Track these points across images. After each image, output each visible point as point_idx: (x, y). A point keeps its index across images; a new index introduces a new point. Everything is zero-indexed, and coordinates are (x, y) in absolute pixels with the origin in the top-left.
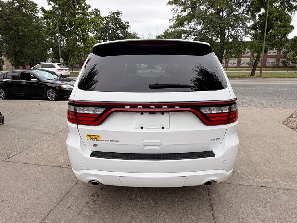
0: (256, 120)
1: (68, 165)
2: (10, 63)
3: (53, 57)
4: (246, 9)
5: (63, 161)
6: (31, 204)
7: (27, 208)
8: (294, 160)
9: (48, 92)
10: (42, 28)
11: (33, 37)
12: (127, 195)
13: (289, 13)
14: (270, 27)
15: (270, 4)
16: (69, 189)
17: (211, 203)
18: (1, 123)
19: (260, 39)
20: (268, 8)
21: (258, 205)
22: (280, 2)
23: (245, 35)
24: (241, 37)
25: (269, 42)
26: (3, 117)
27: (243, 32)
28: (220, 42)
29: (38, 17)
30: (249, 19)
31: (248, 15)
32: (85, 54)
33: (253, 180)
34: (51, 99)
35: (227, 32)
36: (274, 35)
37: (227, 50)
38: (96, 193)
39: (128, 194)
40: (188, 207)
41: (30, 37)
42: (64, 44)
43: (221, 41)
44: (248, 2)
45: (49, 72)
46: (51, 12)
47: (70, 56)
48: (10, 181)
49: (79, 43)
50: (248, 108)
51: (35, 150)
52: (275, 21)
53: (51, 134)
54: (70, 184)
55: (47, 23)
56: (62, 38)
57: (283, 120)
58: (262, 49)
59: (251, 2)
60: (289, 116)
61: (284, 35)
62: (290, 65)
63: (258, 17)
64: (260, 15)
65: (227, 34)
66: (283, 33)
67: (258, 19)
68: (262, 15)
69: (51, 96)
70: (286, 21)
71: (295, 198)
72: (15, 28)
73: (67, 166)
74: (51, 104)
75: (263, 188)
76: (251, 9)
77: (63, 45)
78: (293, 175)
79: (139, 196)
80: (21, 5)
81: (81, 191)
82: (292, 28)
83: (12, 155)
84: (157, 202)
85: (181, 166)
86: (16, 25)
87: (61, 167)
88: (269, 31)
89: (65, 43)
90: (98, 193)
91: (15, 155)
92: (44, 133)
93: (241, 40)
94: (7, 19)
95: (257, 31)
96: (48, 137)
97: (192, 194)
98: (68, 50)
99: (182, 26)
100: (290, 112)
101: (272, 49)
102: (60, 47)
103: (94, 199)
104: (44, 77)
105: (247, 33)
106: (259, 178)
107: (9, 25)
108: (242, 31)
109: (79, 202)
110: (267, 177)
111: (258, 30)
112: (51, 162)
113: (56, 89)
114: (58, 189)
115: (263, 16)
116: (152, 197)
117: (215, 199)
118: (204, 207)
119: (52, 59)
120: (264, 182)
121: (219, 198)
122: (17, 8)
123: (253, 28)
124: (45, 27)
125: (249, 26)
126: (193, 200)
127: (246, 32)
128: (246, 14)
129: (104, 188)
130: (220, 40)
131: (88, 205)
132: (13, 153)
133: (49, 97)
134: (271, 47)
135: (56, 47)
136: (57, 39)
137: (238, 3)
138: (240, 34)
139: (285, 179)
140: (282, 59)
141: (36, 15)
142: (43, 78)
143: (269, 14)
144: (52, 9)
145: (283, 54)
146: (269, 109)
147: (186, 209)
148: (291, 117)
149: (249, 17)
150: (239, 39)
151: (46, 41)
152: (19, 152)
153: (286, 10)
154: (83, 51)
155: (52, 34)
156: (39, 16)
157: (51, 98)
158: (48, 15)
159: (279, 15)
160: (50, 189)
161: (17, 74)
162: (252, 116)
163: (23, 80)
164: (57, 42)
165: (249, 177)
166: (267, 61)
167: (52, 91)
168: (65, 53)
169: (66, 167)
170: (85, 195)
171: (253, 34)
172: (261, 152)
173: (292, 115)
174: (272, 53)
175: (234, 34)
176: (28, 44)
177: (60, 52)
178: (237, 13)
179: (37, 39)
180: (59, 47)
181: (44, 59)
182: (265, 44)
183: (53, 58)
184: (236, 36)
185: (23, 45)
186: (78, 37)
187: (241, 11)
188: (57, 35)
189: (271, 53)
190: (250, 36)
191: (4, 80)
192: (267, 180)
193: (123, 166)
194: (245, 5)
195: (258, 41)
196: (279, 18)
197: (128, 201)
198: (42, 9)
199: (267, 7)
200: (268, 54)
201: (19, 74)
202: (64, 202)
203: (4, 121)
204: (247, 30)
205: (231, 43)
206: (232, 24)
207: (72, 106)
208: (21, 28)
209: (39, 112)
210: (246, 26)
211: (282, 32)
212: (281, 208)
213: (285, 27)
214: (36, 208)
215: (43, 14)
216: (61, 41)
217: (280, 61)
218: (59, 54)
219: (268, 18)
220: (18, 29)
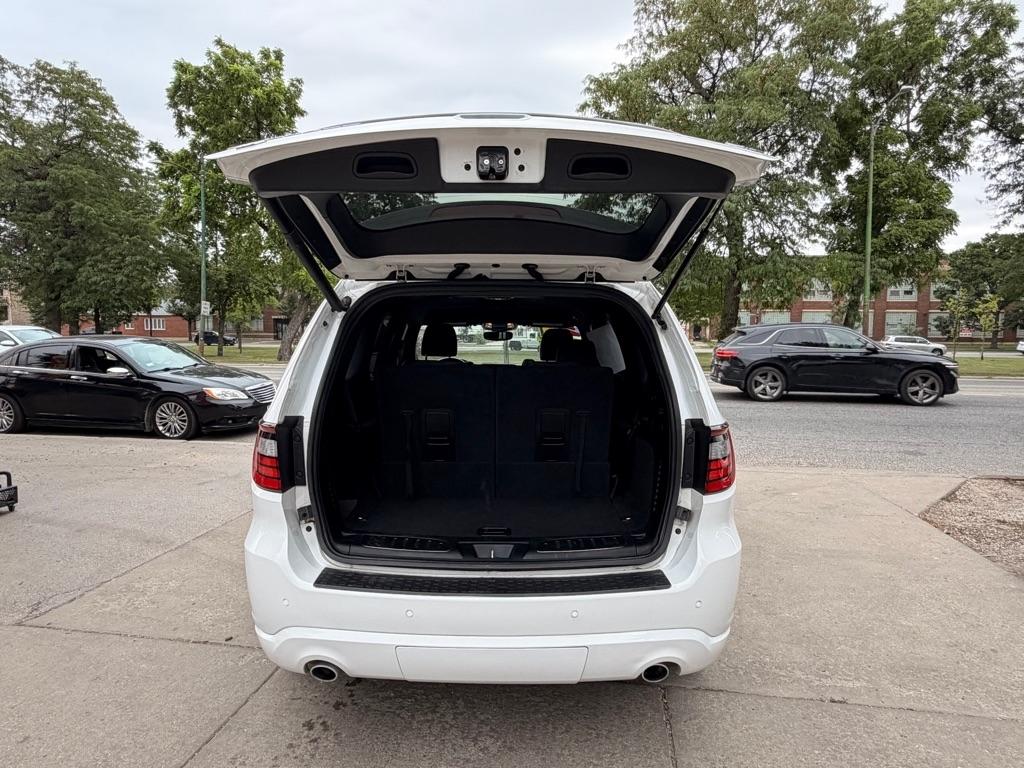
0: (837, 506)
1: (229, 636)
2: (29, 315)
3: (176, 298)
4: (803, 159)
5: (213, 625)
6: (114, 748)
7: (104, 761)
8: (943, 626)
9: (162, 411)
10: (149, 206)
11: (116, 232)
12: (415, 725)
13: (940, 174)
14: (883, 214)
15: (877, 147)
16: (234, 709)
17: (674, 747)
18: (6, 508)
19: (854, 250)
20: (872, 157)
21: (817, 752)
22: (910, 142)
23: (807, 236)
24: (793, 243)
25: (884, 260)
26: (16, 488)
27: (800, 230)
28: (726, 256)
29: (139, 171)
30: (816, 189)
31: (813, 178)
32: (284, 289)
33: (808, 683)
34: (168, 434)
35: (749, 228)
36: (899, 239)
37: (754, 283)
38: (320, 717)
39: (418, 722)
40: (602, 759)
41: (104, 232)
42: (216, 255)
43: (731, 255)
44: (810, 140)
45: (169, 347)
46: (184, 157)
47: (234, 293)
48: (45, 682)
49: (268, 253)
50: (815, 470)
51: (120, 592)
52: (899, 198)
53: (172, 543)
54: (236, 693)
55: (168, 190)
56: (211, 238)
57: (923, 507)
58: (862, 281)
59: (819, 140)
60: (944, 493)
61: (928, 239)
62: (963, 334)
63: (846, 185)
64: (849, 179)
65: (749, 234)
66: (924, 233)
67: (847, 188)
68: (857, 178)
69: (170, 423)
70: (930, 196)
71: (929, 734)
72: (60, 204)
73: (227, 640)
74: (169, 449)
75: (836, 707)
76: (820, 161)
77: (215, 259)
78: (934, 671)
79: (452, 726)
80: (86, 136)
81: (270, 712)
82: (952, 218)
83: (48, 608)
84: (508, 744)
85: (574, 614)
86: (65, 195)
87: (205, 642)
88: (883, 227)
89: (221, 253)
90: (326, 720)
91: (56, 608)
92: (148, 542)
93: (794, 252)
94: (38, 177)
95: (844, 225)
96: (160, 552)
97: (616, 722)
98: (229, 276)
99: (603, 206)
100: (947, 483)
101: (897, 281)
102: (203, 264)
103: (314, 734)
104: (150, 362)
105: (811, 231)
106: (827, 677)
107: (41, 194)
108: (796, 225)
109: (267, 742)
110: (850, 676)
111: (846, 222)
112: (175, 629)
113: (188, 402)
114: (201, 706)
115: (861, 181)
116: (492, 730)
117: (687, 734)
118: (651, 758)
119: (173, 302)
120: (842, 690)
121: (701, 733)
122: (74, 141)
123: (834, 215)
124: (160, 201)
125: (817, 210)
126: (620, 739)
127: (809, 228)
128: (806, 175)
129: (345, 705)
130: (727, 250)
131: (294, 752)
132: (51, 601)
133: (161, 428)
134: (891, 276)
135: (191, 264)
136: (197, 239)
137: (778, 142)
138: (790, 232)
139: (906, 680)
140: (934, 314)
141: (133, 164)
142: (149, 365)
143: (878, 175)
144: (188, 148)
145: (938, 297)
146: (882, 473)
147: (596, 762)
148: (950, 497)
149: (816, 182)
150: (787, 250)
151: (159, 245)
152: (71, 597)
153: (930, 164)
154: (280, 278)
155: (182, 224)
156: (143, 168)
157: (168, 431)
158: (174, 166)
159: (908, 178)
160: (173, 707)
161: (61, 351)
162: (824, 493)
163: (83, 370)
164: (195, 249)
165: (798, 673)
166: (887, 321)
167: (176, 407)
168: (218, 285)
169: (224, 642)
170: (285, 723)
171: (833, 236)
172: (843, 603)
173: (953, 493)
174: (901, 293)
175: (773, 234)
176: (96, 252)
177: (203, 282)
178: (779, 171)
179: (127, 237)
180: (200, 266)
181: (146, 303)
182: (872, 266)
183: (178, 301)
184: (778, 241)
185: (77, 257)
186: (264, 234)
187: (789, 165)
188: (199, 227)
189: (896, 293)
190: (821, 240)
191: (17, 370)
192: (851, 684)
193: (410, 614)
194: (800, 149)
195: (850, 255)
196: (909, 188)
197: (419, 741)
198: (155, 148)
199: (869, 154)
200: (891, 299)
201: (69, 353)
202: (218, 744)
203: (16, 502)
204: (813, 222)
205: (762, 261)
206: (763, 205)
207: (268, 441)
208: (78, 205)
209: (132, 475)
210: (809, 210)
211: (922, 231)
212: (885, 762)
213: (930, 214)
214: (133, 761)
215: (158, 164)
216: (207, 245)
217: (931, 321)
218: (197, 288)
219: (876, 186)
220: (69, 206)
